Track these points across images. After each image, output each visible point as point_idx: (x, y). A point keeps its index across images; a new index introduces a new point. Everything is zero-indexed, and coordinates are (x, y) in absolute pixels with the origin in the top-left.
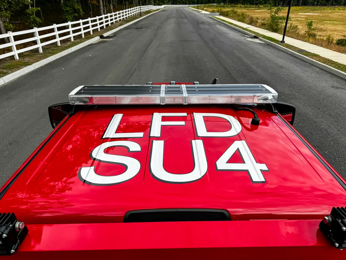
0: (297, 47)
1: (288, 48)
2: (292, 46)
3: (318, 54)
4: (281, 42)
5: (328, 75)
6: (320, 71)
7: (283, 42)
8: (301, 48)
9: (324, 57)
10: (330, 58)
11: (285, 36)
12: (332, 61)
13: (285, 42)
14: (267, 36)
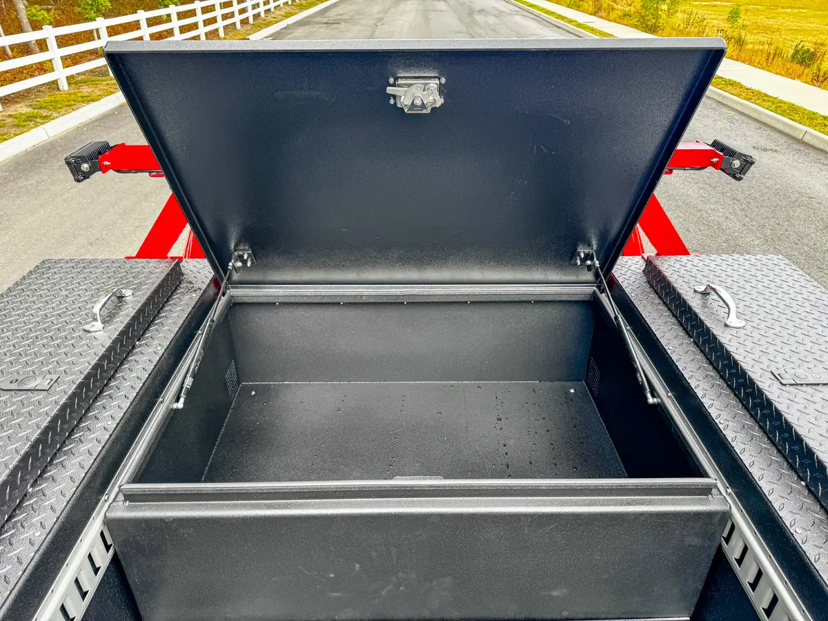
5: (753, 125)
6: (737, 117)
9: (749, 87)
10: (763, 90)
12: (766, 95)
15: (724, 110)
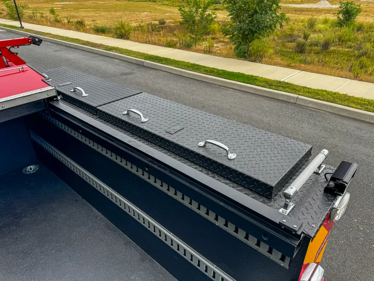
0: (35, 30)
1: (27, 32)
2: (31, 30)
3: (50, 33)
4: (21, 28)
5: (55, 45)
6: (51, 44)
7: (22, 27)
8: (39, 31)
9: (54, 34)
10: (58, 34)
11: (22, 23)
12: (59, 36)
13: (25, 28)
14: (8, 25)
15: (46, 43)
